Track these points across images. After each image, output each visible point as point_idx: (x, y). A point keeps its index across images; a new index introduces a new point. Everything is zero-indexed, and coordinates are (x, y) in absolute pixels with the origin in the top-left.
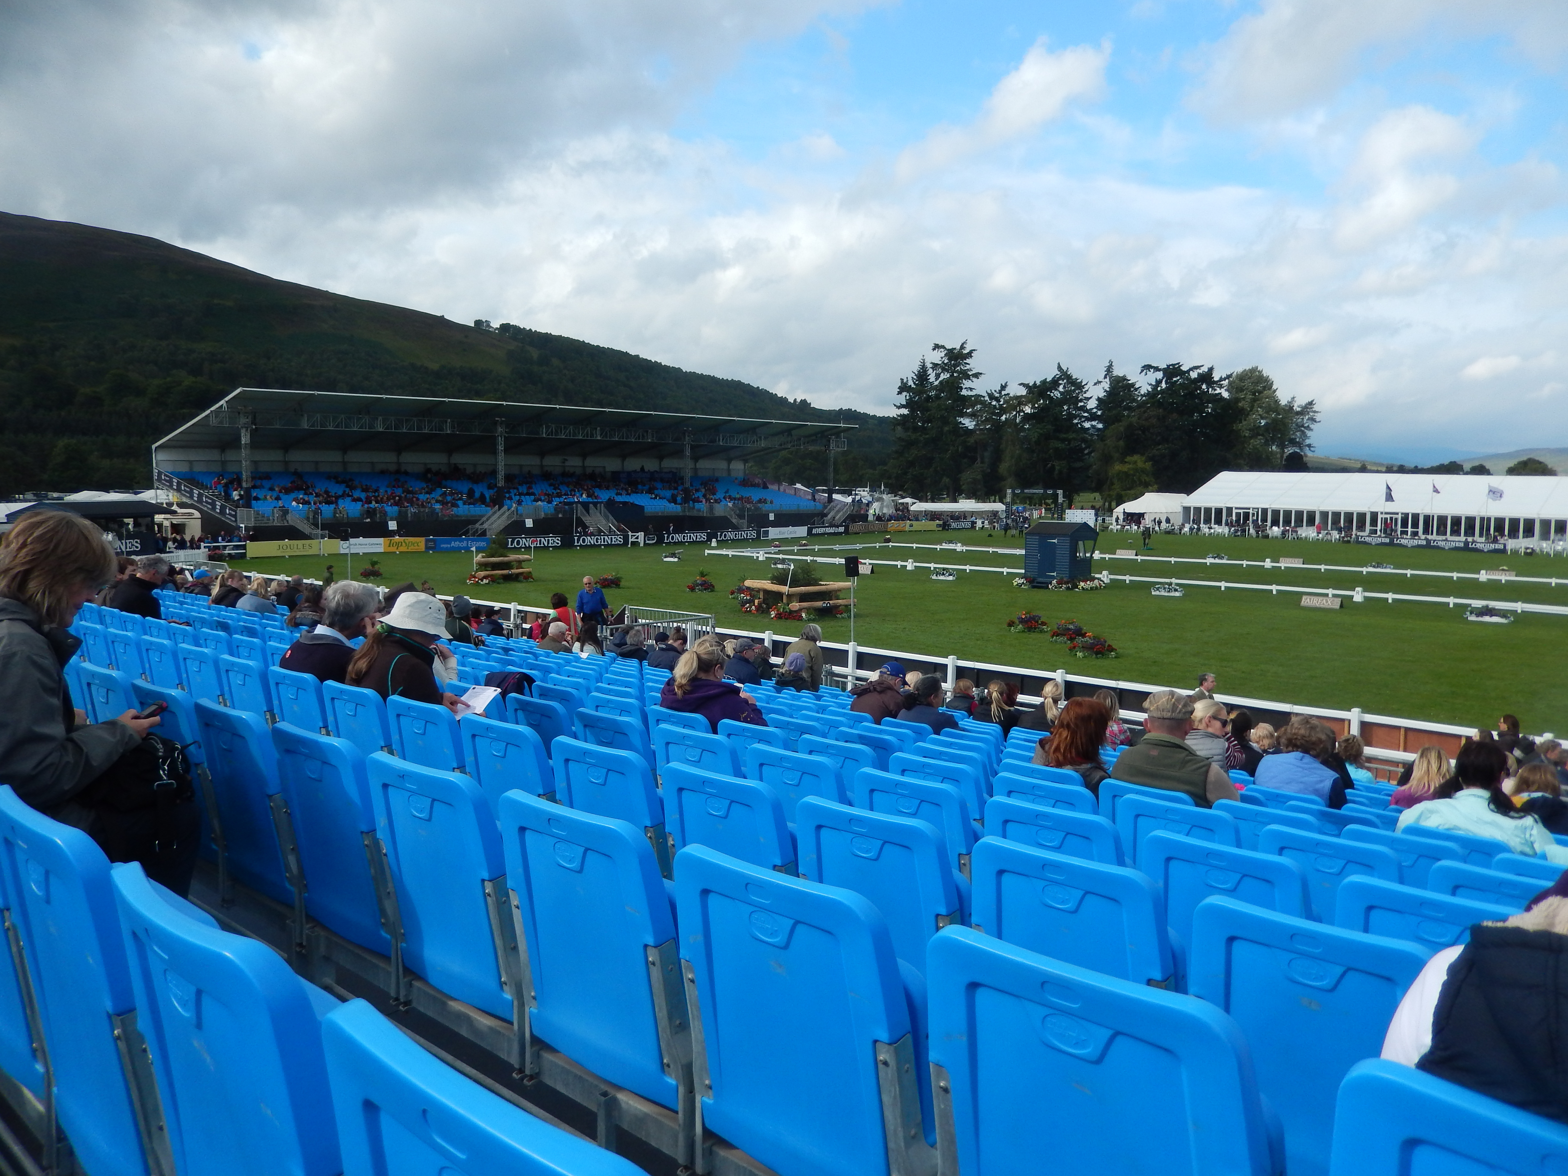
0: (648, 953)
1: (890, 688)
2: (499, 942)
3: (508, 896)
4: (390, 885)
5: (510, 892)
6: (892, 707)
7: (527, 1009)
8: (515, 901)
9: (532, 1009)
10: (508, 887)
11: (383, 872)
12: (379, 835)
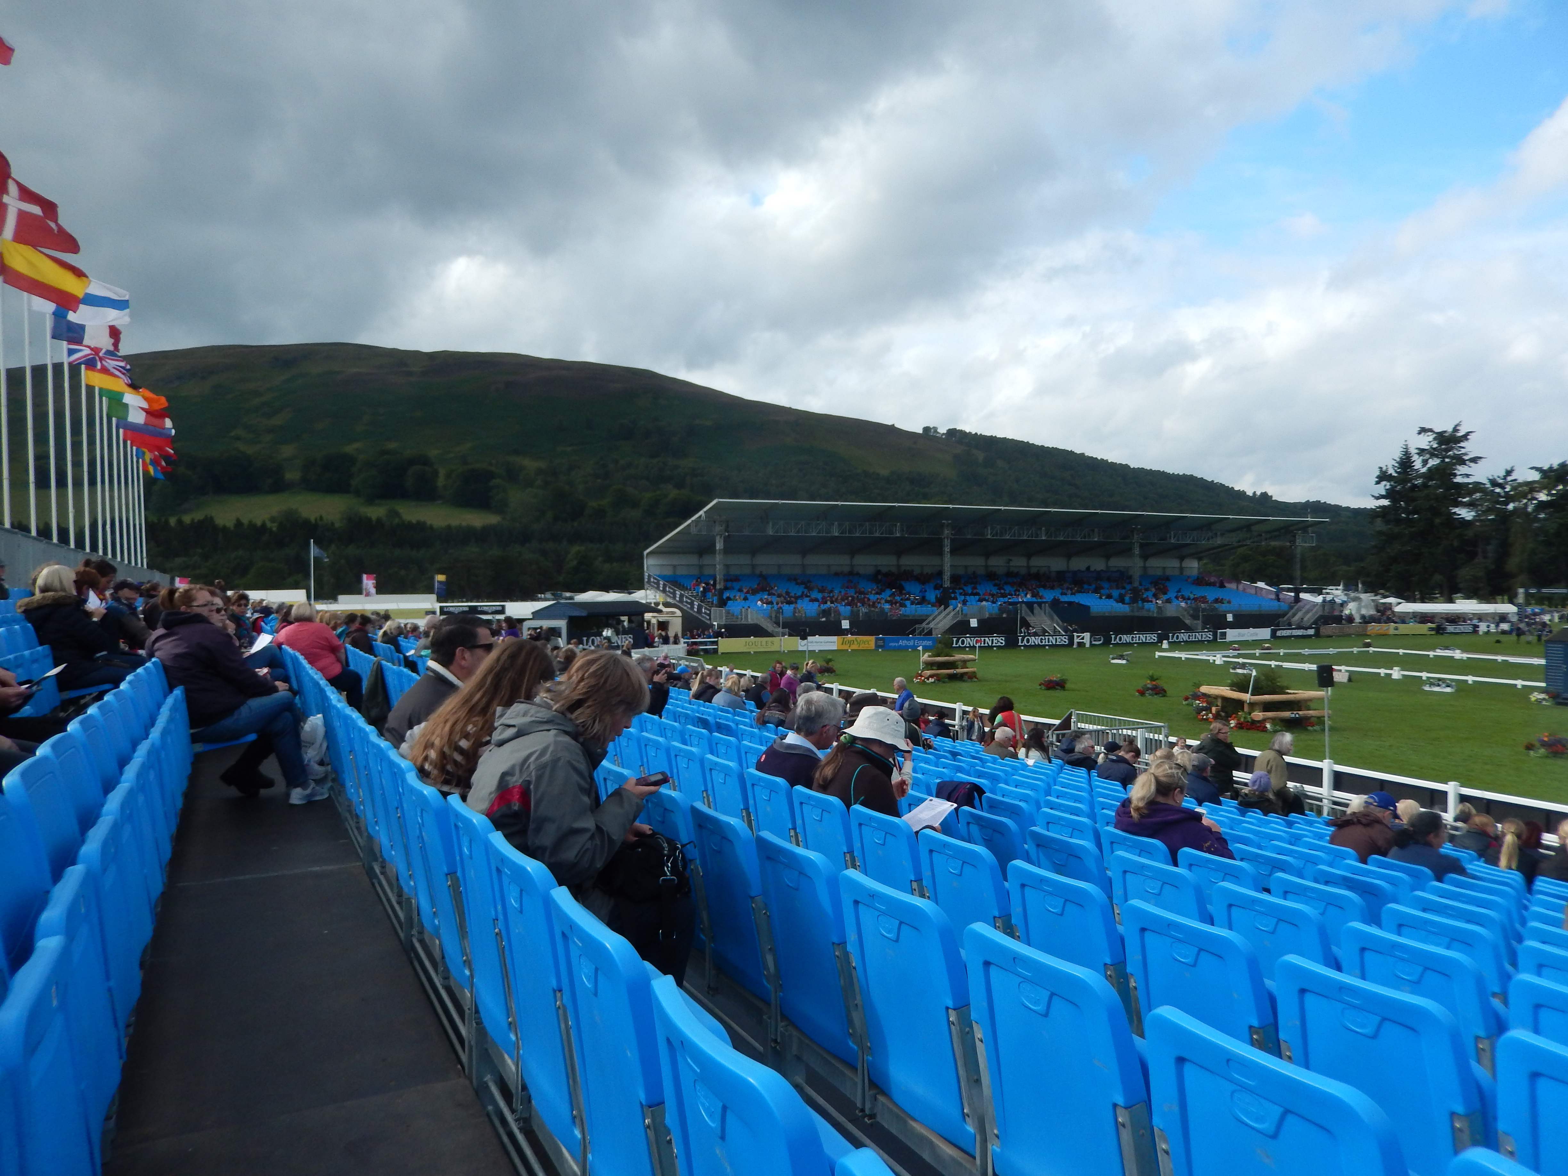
0: (1118, 1113)
1: (1378, 821)
2: (962, 1072)
3: (972, 1028)
4: (858, 997)
5: (974, 1024)
6: (1380, 843)
7: (989, 1146)
8: (978, 1035)
9: (994, 1147)
10: (972, 1018)
11: (851, 983)
12: (849, 948)
